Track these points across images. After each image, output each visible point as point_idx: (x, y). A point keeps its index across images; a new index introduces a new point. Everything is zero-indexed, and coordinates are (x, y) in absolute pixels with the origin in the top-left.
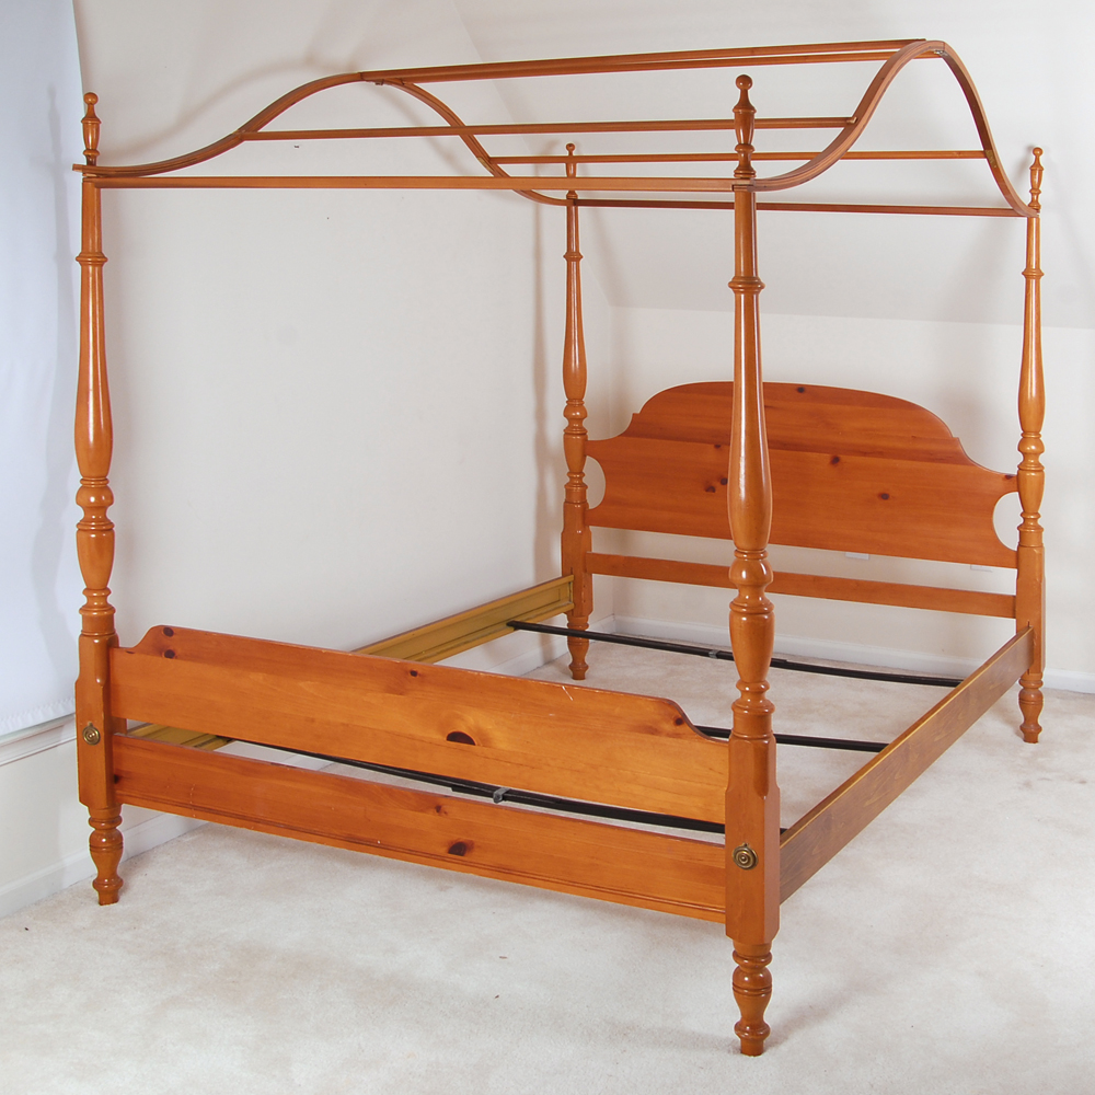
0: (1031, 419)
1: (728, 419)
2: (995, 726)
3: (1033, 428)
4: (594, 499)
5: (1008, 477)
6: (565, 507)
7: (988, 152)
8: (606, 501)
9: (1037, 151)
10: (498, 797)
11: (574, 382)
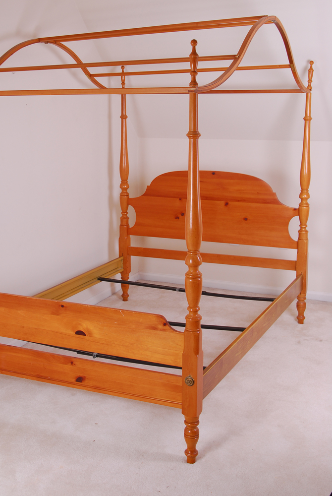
0: (305, 183)
1: (186, 188)
2: (288, 317)
3: (305, 187)
4: (132, 224)
5: (295, 209)
6: (120, 227)
7: (291, 65)
8: (136, 224)
9: (311, 63)
10: (95, 355)
11: (124, 173)
